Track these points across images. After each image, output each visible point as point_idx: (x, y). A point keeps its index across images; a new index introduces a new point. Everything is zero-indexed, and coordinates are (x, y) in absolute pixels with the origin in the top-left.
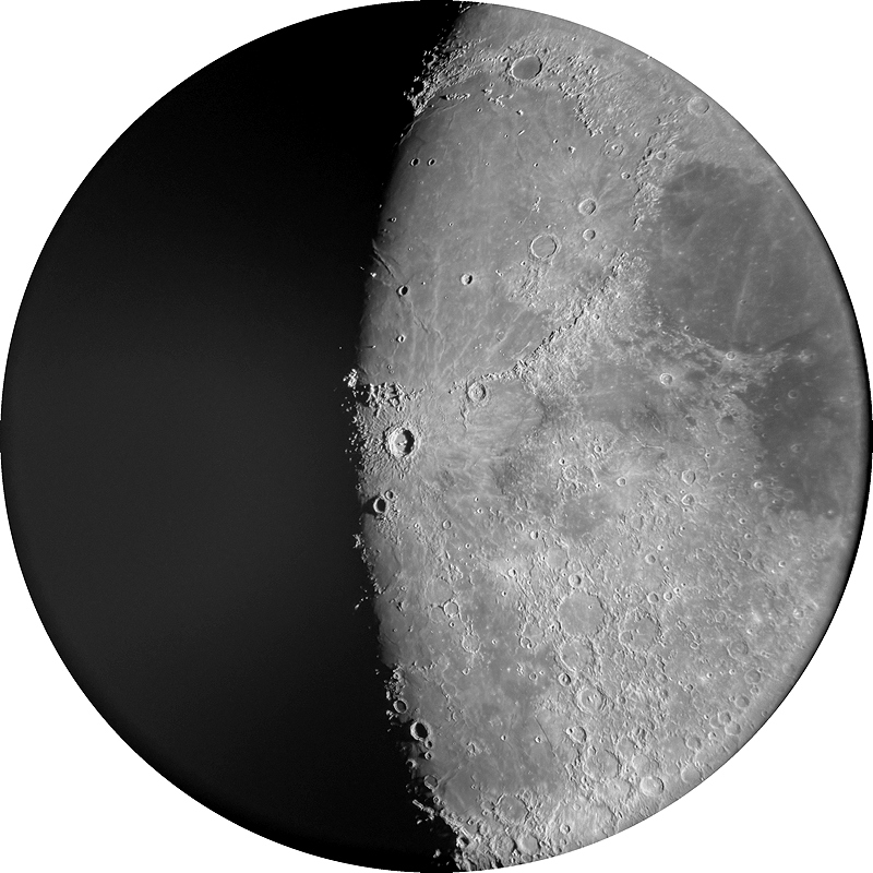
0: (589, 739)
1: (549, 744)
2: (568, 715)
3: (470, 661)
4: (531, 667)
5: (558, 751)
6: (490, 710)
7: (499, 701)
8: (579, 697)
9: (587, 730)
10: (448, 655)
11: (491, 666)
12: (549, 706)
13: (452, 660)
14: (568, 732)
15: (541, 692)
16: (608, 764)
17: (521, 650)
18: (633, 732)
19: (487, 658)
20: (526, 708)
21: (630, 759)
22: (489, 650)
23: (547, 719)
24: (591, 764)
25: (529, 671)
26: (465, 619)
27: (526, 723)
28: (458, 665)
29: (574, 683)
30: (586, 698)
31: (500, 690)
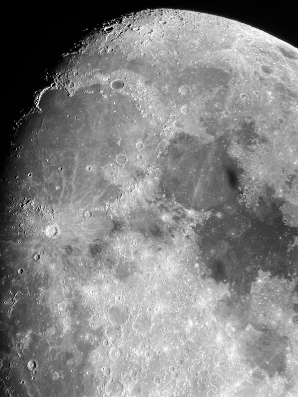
0: (111, 374)
1: (92, 376)
2: (104, 361)
3: (65, 331)
4: (92, 336)
5: (95, 380)
6: (69, 356)
7: (73, 351)
8: (110, 353)
9: (111, 370)
10: (55, 327)
11: (74, 334)
12: (96, 356)
13: (57, 330)
14: (102, 370)
15: (94, 348)
16: (117, 388)
17: (89, 327)
18: (131, 372)
19: (72, 330)
20: (86, 356)
21: (127, 386)
22: (74, 326)
23: (94, 363)
24: (109, 387)
25: (90, 337)
26: (66, 311)
27: (84, 364)
28: (59, 332)
29: (109, 345)
30: (113, 353)
31: (75, 346)
